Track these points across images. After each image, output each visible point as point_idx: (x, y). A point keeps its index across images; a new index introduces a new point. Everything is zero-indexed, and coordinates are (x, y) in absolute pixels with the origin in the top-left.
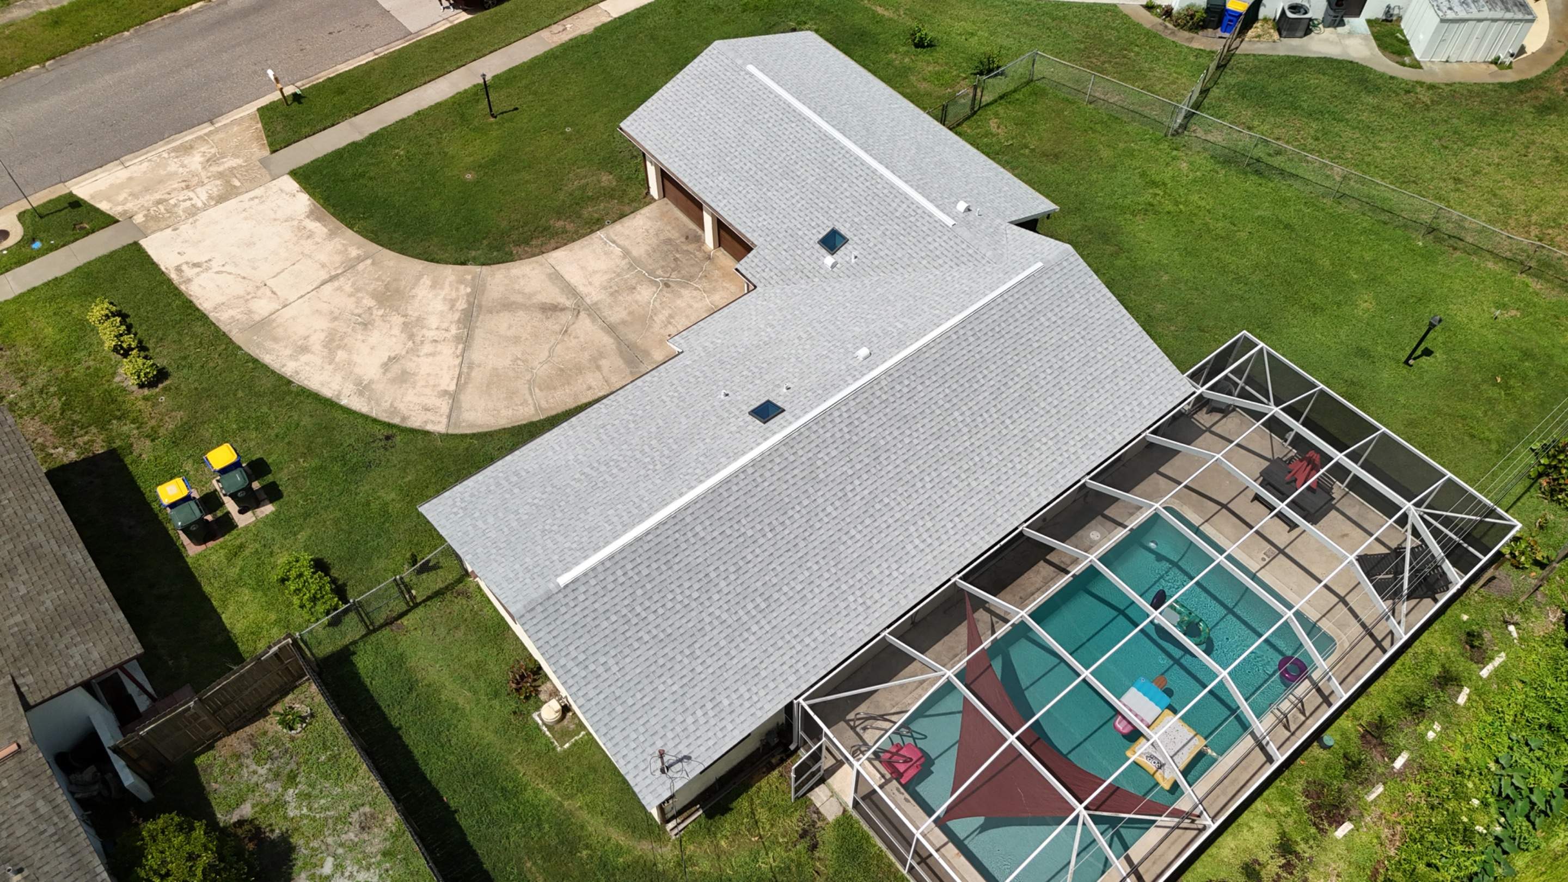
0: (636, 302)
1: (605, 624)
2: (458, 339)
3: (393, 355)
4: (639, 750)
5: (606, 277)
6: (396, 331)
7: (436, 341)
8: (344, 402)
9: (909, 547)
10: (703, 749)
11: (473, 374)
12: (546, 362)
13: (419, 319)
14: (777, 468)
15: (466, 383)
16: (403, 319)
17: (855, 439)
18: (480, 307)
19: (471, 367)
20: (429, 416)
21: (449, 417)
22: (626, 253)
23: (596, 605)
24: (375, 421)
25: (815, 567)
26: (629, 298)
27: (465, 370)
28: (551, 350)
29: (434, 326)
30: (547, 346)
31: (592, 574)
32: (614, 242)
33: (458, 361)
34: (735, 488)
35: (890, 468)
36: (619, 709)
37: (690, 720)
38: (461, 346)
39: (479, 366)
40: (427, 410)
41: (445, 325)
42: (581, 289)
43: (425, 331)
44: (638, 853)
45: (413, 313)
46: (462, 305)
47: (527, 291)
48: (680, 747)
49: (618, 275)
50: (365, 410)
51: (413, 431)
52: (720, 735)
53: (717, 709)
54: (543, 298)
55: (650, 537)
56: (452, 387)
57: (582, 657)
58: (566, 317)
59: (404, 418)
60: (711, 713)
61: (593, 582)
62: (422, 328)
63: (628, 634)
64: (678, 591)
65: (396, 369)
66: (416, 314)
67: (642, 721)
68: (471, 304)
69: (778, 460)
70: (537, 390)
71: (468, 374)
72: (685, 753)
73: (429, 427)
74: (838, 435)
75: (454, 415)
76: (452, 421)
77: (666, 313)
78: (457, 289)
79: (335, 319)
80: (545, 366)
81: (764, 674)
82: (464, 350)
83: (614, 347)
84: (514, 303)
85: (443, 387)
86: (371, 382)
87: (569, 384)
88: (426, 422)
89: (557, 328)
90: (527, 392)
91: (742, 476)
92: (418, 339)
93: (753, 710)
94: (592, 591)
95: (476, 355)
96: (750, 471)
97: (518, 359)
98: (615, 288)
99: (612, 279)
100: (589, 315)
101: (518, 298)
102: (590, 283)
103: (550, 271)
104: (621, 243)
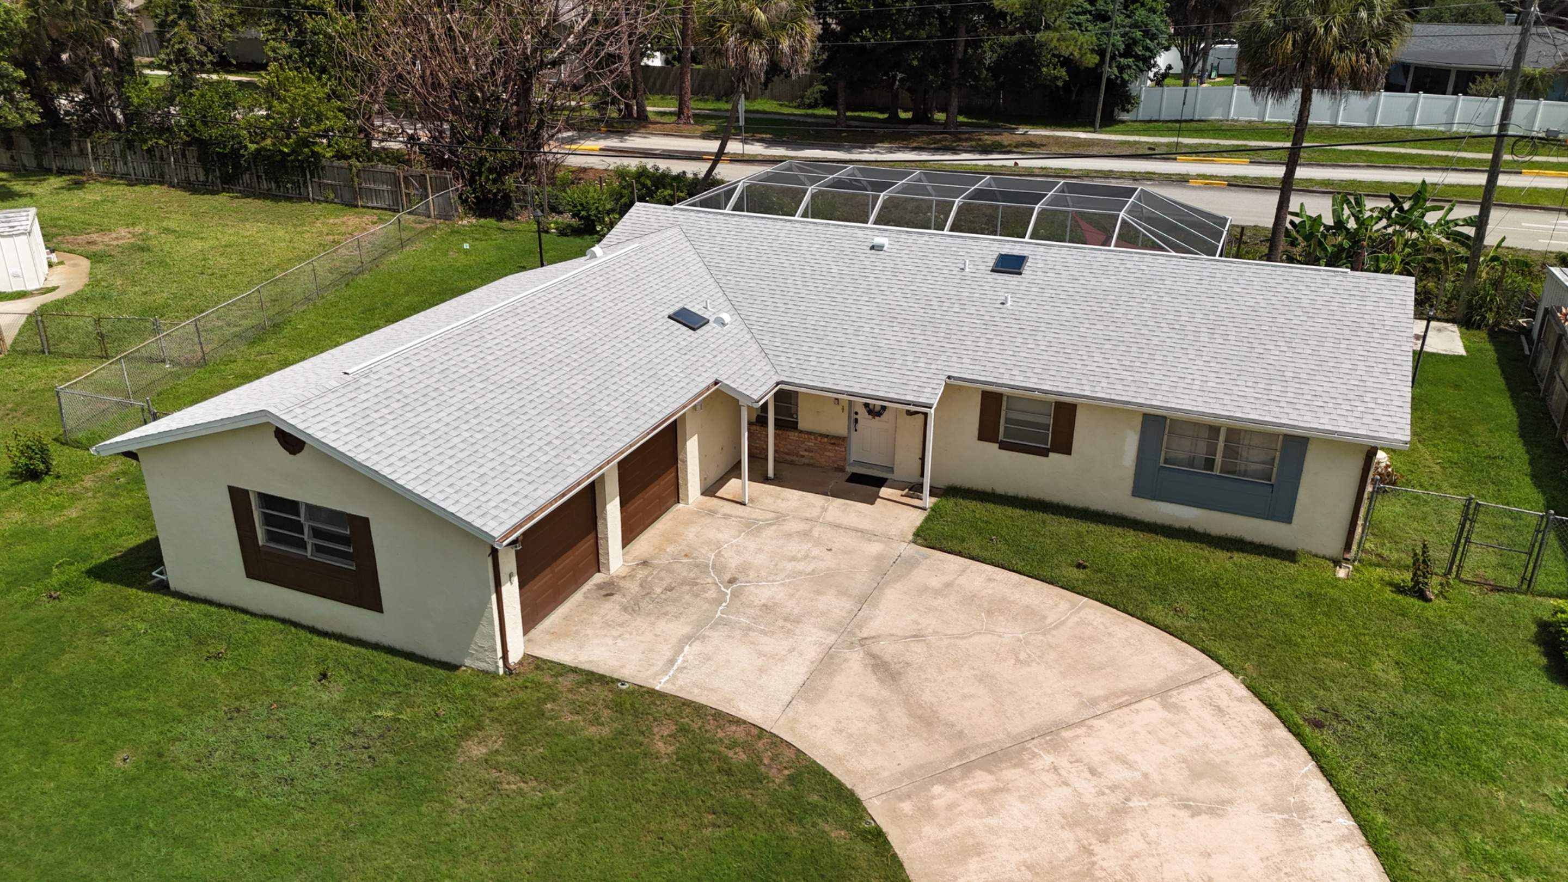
0: (792, 596)
2: (1056, 746)
3: (1184, 814)
5: (763, 639)
6: (1134, 842)
7: (1093, 772)
8: (1345, 822)
11: (1101, 692)
12: (992, 632)
13: (1072, 822)
15: (1124, 693)
16: (1097, 848)
18: (961, 753)
19: (1094, 702)
20: (1224, 701)
21: (1198, 682)
22: (688, 639)
27: (1104, 705)
28: (963, 638)
29: (1066, 791)
30: (961, 643)
32: (672, 662)
33: (1097, 723)
38: (1067, 734)
39: (1079, 694)
40: (1219, 709)
41: (1048, 778)
42: (812, 653)
45: (1069, 841)
46: (983, 780)
49: (750, 629)
50: (1320, 784)
54: (872, 686)
56: (1151, 703)
58: (887, 649)
59: (1267, 727)
62: (1084, 806)
65: (1204, 791)
66: (1066, 835)
68: (967, 769)
70: (1048, 621)
71: (1106, 698)
73: (1243, 692)
75: (1189, 678)
76: (1199, 675)
78: (951, 807)
80: (1000, 630)
82: (1069, 726)
83: (898, 586)
84: (911, 715)
85: (1162, 713)
86: (1265, 809)
88: (1240, 700)
89: (917, 648)
90: (1064, 627)
92: (1115, 799)
95: (1065, 708)
97: (1018, 660)
98: (780, 623)
99: (763, 633)
100: (860, 627)
101: (898, 716)
102: (791, 650)
103: (800, 706)
104: (668, 654)
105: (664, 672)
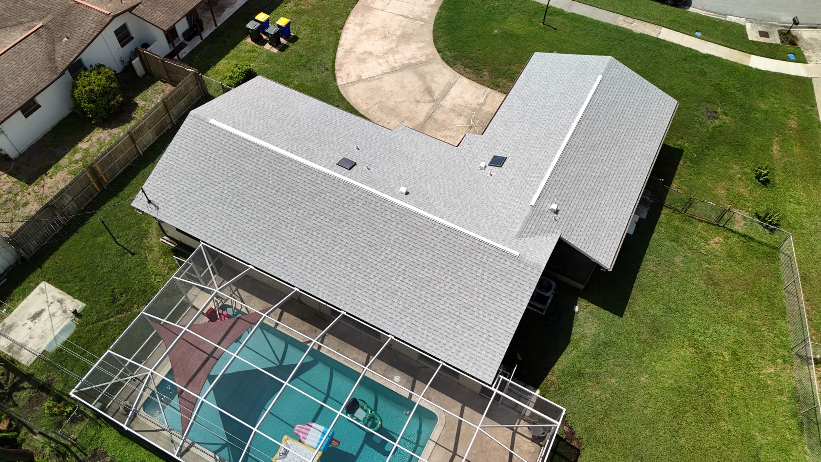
0: (452, 120)
1: (201, 147)
2: (393, 68)
3: (373, 52)
4: (154, 188)
5: (462, 103)
6: (386, 48)
7: (387, 62)
8: (339, 49)
9: (300, 258)
10: (164, 212)
11: (375, 81)
12: (396, 102)
13: (397, 52)
14: (309, 178)
15: (369, 81)
16: (394, 47)
17: (346, 206)
18: (416, 68)
19: (378, 79)
20: (345, 77)
21: (347, 83)
22: (483, 104)
23: (208, 139)
24: (334, 62)
25: (267, 219)
26: (453, 116)
27: (376, 78)
28: (404, 101)
29: (395, 58)
30: (405, 99)
31: (220, 130)
32: (487, 97)
33: (380, 73)
34: (289, 165)
35: (339, 230)
36: (167, 172)
37: (174, 201)
38: (389, 71)
39: (381, 81)
40: (348, 75)
41: (398, 61)
42: (448, 98)
43: (392, 56)
44: (150, 230)
45: (400, 48)
46: (413, 61)
47: (435, 79)
48: (161, 203)
49: (465, 107)
50: (338, 56)
51: (334, 75)
52: (172, 216)
53: (183, 210)
54: (433, 86)
55: (248, 143)
56: (364, 78)
57: (183, 146)
58: (427, 98)
59: (339, 70)
60: (180, 208)
61: (217, 132)
63: (200, 158)
64: (228, 167)
65: (365, 56)
66: (400, 50)
67: (166, 183)
68: (416, 64)
69: (314, 176)
70: (377, 106)
72: (159, 206)
73: (339, 80)
74: (343, 197)
75: (349, 84)
76: (346, 85)
77: (452, 134)
78: (422, 56)
79: (383, 27)
80: (393, 103)
81: (206, 221)
82: (387, 73)
83: (419, 122)
84: (425, 78)
85: (362, 75)
86: (354, 52)
87: (387, 115)
88: (341, 77)
89: (418, 98)
90: (374, 103)
91: (297, 165)
92: (386, 56)
93: (188, 224)
94: (213, 134)
95: (386, 78)
96: (302, 167)
97: (392, 92)
98: (456, 109)
99: (461, 105)
100: (433, 106)
101: (429, 78)
102: (454, 99)
103: (453, 82)
104: (488, 100)
105: (488, 94)
